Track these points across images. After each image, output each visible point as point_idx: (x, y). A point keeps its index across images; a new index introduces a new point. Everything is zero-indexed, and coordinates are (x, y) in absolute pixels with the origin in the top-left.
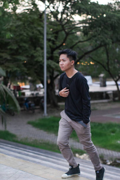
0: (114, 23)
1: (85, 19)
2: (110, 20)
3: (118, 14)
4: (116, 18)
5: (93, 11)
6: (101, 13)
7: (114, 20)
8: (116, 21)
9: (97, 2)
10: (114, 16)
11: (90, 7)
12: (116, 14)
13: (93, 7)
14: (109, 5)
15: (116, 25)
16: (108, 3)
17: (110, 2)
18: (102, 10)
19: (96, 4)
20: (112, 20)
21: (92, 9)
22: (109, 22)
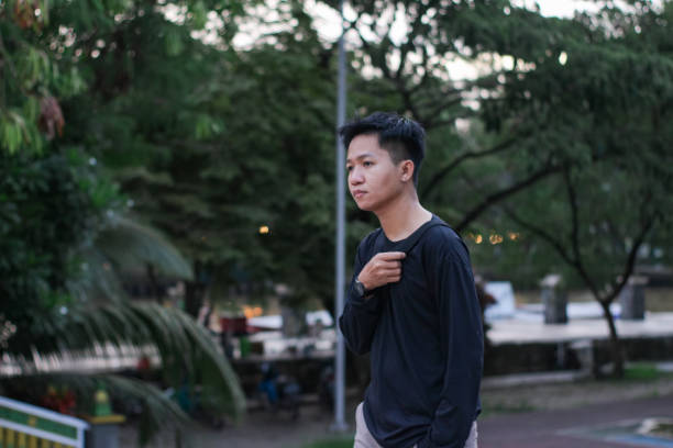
0: (597, 83)
1: (487, 71)
2: (585, 75)
3: (614, 50)
4: (605, 66)
5: (520, 39)
6: (550, 46)
7: (600, 72)
8: (606, 78)
9: (538, 6)
10: (601, 57)
11: (511, 25)
12: (606, 51)
13: (520, 25)
14: (578, 20)
15: (608, 91)
16: (576, 12)
17: (581, 10)
18: (555, 37)
19: (531, 14)
20: (593, 72)
21: (517, 34)
22: (582, 81)
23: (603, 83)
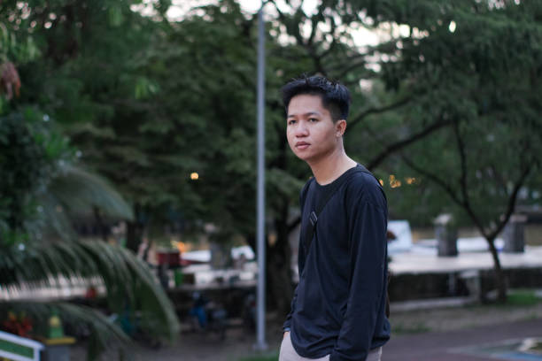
0: (482, 47)
1: (387, 38)
2: (471, 40)
3: (496, 19)
4: (489, 33)
5: (415, 10)
6: (441, 17)
7: (484, 39)
8: (489, 43)
10: (485, 25)
12: (490, 20)
15: (492, 55)
18: (445, 8)
20: (478, 39)
21: (413, 6)
22: (469, 47)
23: (487, 47)
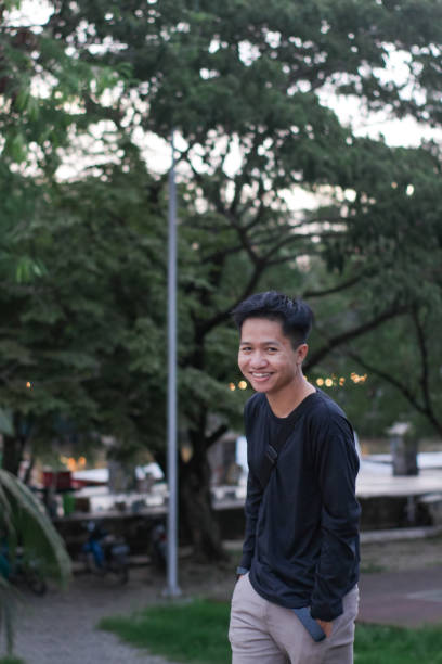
6: (396, 178)
9: (382, 136)
11: (354, 155)
13: (364, 157)
14: (426, 148)
16: (423, 140)
17: (428, 139)
18: (401, 168)
19: (374, 143)
21: (360, 167)
22: (431, 216)
